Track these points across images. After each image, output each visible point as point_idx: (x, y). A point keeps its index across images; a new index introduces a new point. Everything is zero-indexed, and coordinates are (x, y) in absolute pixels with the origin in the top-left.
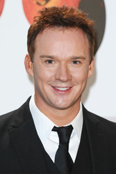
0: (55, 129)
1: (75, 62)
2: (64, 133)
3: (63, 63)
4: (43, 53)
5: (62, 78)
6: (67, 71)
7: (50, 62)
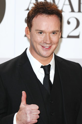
0: (42, 67)
1: (54, 33)
2: (47, 69)
3: (48, 34)
4: (37, 28)
5: (47, 42)
6: (50, 38)
7: (41, 33)
